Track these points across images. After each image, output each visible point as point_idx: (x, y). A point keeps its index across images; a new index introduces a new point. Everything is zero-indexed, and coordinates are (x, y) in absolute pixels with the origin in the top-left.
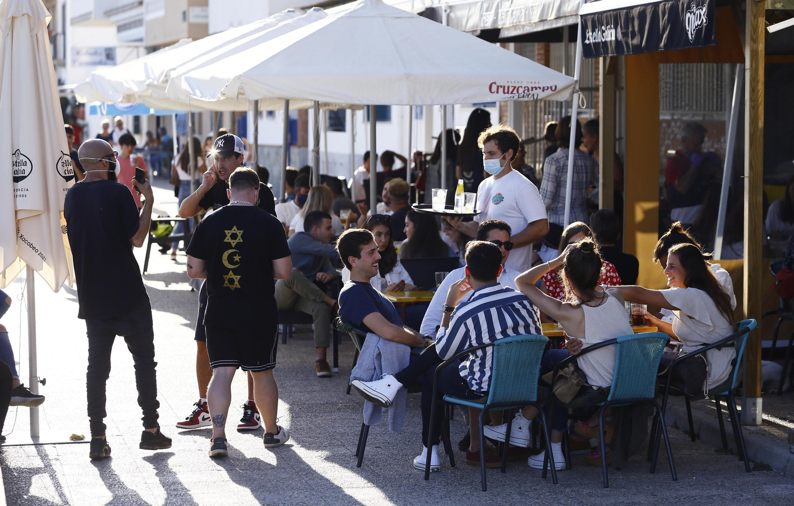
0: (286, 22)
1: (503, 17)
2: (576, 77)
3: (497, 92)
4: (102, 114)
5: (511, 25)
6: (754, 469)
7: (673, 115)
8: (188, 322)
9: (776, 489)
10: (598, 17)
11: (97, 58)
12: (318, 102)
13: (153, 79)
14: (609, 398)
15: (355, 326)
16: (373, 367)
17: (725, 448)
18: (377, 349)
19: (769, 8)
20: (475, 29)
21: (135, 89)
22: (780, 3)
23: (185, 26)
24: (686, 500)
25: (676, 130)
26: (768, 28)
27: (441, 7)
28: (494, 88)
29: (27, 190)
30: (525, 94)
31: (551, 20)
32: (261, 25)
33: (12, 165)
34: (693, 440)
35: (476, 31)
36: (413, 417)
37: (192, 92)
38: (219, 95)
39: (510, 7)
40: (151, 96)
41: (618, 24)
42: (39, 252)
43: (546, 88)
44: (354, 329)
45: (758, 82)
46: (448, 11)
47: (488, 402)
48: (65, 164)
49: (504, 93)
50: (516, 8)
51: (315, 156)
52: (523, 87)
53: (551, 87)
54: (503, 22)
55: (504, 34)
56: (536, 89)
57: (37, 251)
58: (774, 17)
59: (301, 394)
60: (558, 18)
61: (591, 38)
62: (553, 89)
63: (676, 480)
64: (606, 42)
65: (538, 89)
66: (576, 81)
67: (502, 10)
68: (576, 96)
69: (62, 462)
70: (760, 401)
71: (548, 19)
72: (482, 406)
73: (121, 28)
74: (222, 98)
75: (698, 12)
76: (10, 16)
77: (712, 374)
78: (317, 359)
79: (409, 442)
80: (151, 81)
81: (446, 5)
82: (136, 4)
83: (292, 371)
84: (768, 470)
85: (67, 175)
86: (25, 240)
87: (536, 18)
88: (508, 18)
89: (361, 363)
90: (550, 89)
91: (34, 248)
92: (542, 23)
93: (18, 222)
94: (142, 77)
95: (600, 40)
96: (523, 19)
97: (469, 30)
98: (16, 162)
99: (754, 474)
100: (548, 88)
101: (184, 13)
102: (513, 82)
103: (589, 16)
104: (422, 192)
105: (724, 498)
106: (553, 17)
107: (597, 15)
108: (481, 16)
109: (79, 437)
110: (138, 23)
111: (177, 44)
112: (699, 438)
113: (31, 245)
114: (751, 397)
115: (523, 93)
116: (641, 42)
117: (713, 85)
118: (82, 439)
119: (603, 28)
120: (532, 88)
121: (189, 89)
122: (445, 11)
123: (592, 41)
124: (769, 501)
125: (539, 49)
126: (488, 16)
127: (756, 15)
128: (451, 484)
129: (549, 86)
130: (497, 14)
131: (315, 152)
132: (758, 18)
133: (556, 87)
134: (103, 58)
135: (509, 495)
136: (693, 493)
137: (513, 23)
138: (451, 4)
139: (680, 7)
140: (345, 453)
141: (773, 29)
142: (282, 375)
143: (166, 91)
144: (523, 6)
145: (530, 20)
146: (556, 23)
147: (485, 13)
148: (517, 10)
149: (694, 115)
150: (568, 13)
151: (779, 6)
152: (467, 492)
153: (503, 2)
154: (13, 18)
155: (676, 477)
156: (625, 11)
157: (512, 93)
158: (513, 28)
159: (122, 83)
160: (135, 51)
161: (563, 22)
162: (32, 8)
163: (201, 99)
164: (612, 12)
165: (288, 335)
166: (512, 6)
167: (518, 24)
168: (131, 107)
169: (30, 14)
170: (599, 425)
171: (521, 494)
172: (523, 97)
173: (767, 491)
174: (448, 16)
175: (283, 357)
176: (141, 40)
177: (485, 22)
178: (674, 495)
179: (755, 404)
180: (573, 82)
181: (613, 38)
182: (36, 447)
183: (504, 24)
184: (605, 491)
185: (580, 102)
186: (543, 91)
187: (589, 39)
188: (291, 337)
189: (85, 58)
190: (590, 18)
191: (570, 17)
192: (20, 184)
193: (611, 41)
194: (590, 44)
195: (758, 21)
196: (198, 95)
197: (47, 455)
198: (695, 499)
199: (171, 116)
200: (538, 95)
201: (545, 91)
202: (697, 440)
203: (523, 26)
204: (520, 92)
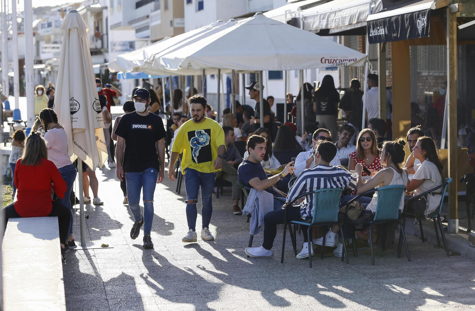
0: (216, 28)
1: (331, 22)
2: (367, 54)
3: (325, 63)
4: (124, 78)
5: (335, 27)
6: (451, 255)
7: (429, 72)
8: (167, 187)
9: (460, 264)
10: (375, 22)
11: (125, 48)
12: (234, 70)
13: (147, 59)
14: (374, 219)
15: (246, 185)
16: (254, 205)
17: (439, 246)
18: (256, 196)
19: (459, 16)
20: (317, 29)
21: (139, 64)
22: (464, 14)
23: (172, 29)
24: (413, 270)
25: (431, 81)
26: (459, 27)
27: (300, 17)
28: (323, 61)
29: (77, 118)
30: (340, 63)
31: (354, 24)
32: (205, 29)
33: (69, 105)
34: (423, 242)
35: (318, 30)
36: (280, 233)
37: (165, 66)
38: (179, 67)
39: (334, 17)
40: (147, 68)
41: (386, 26)
42: (84, 150)
43: (351, 60)
44: (244, 186)
45: (454, 55)
46: (303, 20)
47: (312, 222)
48: (97, 104)
49: (329, 63)
50: (337, 17)
51: (233, 98)
52: (339, 60)
53: (354, 60)
54: (331, 25)
55: (332, 32)
56: (346, 60)
57: (82, 149)
58: (462, 21)
59: (223, 223)
60: (358, 23)
61: (372, 33)
62: (355, 60)
63: (410, 261)
64: (380, 35)
65: (347, 60)
66: (367, 56)
67: (330, 19)
68: (367, 64)
69: (96, 257)
70: (457, 221)
71: (353, 23)
72: (309, 224)
73: (138, 31)
74: (180, 69)
75: (423, 19)
76: (68, 28)
77: (430, 207)
78: (234, 205)
79: (276, 245)
80: (146, 60)
81: (302, 16)
82: (145, 17)
83: (220, 212)
84: (459, 256)
85: (98, 110)
86: (76, 144)
87: (347, 23)
88: (333, 23)
89: (248, 204)
90: (353, 60)
91: (81, 148)
92: (350, 25)
93: (73, 135)
94: (142, 58)
95: (377, 35)
96: (340, 24)
97: (314, 30)
98: (72, 104)
99: (451, 258)
100: (352, 60)
101: (171, 22)
102: (333, 57)
103: (371, 22)
104: (295, 118)
105: (433, 269)
106: (355, 22)
107: (375, 21)
108: (320, 22)
109: (106, 245)
110: (147, 28)
111: (163, 40)
112: (427, 241)
113: (79, 147)
114: (453, 219)
115: (339, 63)
116: (398, 35)
117: (439, 57)
118: (108, 247)
119: (378, 28)
120: (344, 60)
121: (164, 64)
122: (302, 20)
123: (373, 35)
124: (455, 270)
125: (359, 39)
126: (323, 22)
127: (452, 20)
128: (294, 265)
129: (353, 59)
130: (328, 21)
131: (233, 96)
132: (453, 22)
133: (356, 59)
134: (128, 47)
135: (323, 269)
136: (418, 267)
137: (336, 26)
138: (305, 16)
139: (414, 16)
140: (242, 251)
141: (461, 27)
142: (215, 214)
143: (153, 65)
144: (341, 17)
145: (344, 24)
146: (357, 26)
147: (322, 21)
148: (338, 18)
149: (440, 73)
150: (363, 20)
151: (464, 15)
152: (302, 268)
153: (331, 14)
154: (69, 30)
155: (410, 259)
156: (388, 19)
157: (333, 63)
158: (336, 28)
159: (132, 62)
160: (146, 43)
161: (360, 25)
162: (79, 24)
163: (170, 69)
164: (382, 20)
165: (220, 194)
166: (335, 16)
167: (338, 26)
168: (139, 74)
169: (78, 27)
170: (369, 234)
171: (329, 269)
172: (339, 65)
173: (455, 265)
174: (304, 23)
175: (216, 205)
176: (148, 37)
177: (322, 25)
178: (407, 268)
179: (455, 222)
180: (365, 56)
181: (384, 33)
182: (84, 251)
183: (331, 26)
184: (372, 267)
185: (369, 67)
186: (349, 61)
187: (371, 34)
188: (222, 194)
189: (118, 48)
190: (371, 23)
191: (364, 22)
192: (74, 115)
193: (383, 35)
194: (372, 36)
195: (453, 23)
196: (168, 68)
197: (89, 254)
198: (418, 269)
199: (161, 78)
200: (346, 64)
201: (350, 61)
202: (425, 242)
203: (341, 27)
204: (337, 62)
